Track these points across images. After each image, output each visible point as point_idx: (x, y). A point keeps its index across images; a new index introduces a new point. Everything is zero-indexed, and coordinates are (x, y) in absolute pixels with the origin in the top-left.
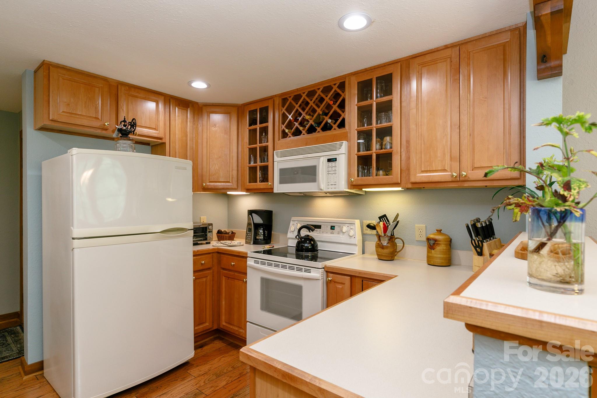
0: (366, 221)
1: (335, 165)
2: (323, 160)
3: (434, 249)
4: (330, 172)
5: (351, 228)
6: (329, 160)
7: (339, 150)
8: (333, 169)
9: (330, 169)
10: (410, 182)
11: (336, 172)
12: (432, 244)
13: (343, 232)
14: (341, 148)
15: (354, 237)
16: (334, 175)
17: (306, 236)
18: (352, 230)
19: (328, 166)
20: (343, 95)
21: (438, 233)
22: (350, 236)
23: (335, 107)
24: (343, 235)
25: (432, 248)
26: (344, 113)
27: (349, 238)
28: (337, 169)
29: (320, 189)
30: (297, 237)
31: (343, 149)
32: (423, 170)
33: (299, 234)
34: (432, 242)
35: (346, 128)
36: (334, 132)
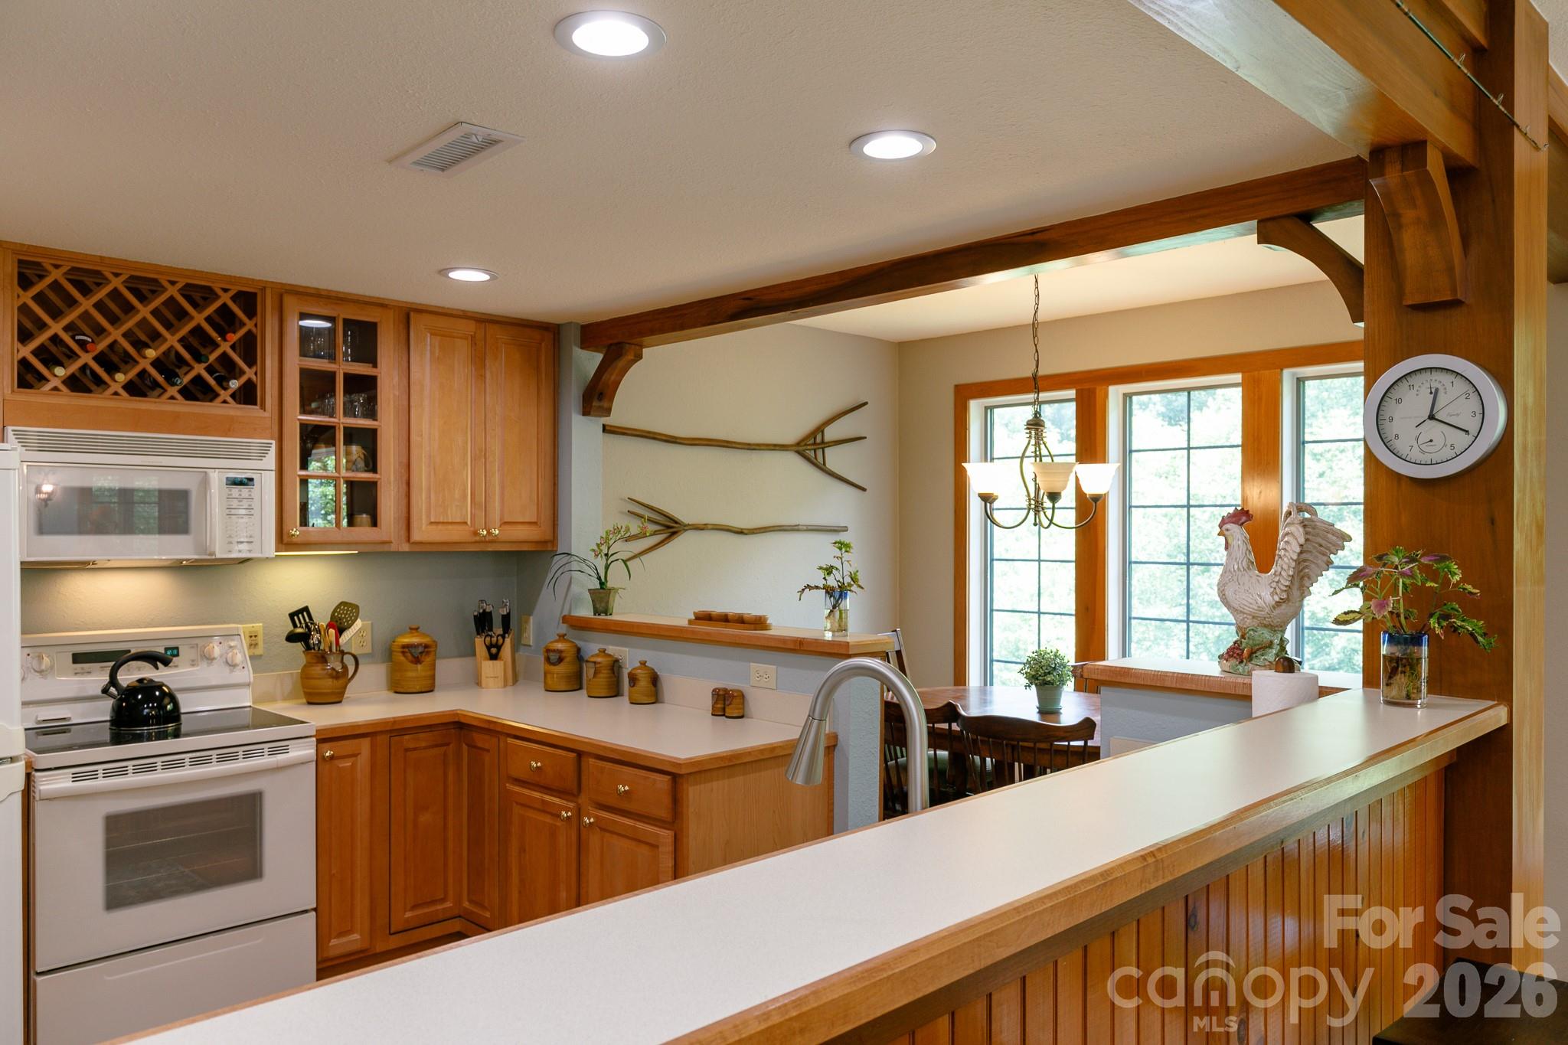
0: (251, 625)
1: (250, 495)
2: (217, 479)
3: (420, 664)
4: (233, 512)
5: (231, 647)
6: (231, 481)
7: (261, 460)
8: (245, 503)
9: (235, 503)
10: (412, 540)
11: (253, 512)
12: (418, 654)
13: (210, 659)
14: (265, 457)
15: (243, 668)
16: (246, 519)
17: (137, 684)
18: (235, 651)
19: (229, 495)
20: (249, 325)
21: (412, 633)
22: (233, 666)
23: (225, 347)
24: (208, 666)
25: (417, 660)
26: (254, 369)
27: (228, 671)
28: (256, 504)
29: (208, 552)
30: (112, 690)
31: (270, 460)
32: (432, 520)
33: (113, 681)
34: (420, 649)
35: (263, 407)
36: (223, 409)
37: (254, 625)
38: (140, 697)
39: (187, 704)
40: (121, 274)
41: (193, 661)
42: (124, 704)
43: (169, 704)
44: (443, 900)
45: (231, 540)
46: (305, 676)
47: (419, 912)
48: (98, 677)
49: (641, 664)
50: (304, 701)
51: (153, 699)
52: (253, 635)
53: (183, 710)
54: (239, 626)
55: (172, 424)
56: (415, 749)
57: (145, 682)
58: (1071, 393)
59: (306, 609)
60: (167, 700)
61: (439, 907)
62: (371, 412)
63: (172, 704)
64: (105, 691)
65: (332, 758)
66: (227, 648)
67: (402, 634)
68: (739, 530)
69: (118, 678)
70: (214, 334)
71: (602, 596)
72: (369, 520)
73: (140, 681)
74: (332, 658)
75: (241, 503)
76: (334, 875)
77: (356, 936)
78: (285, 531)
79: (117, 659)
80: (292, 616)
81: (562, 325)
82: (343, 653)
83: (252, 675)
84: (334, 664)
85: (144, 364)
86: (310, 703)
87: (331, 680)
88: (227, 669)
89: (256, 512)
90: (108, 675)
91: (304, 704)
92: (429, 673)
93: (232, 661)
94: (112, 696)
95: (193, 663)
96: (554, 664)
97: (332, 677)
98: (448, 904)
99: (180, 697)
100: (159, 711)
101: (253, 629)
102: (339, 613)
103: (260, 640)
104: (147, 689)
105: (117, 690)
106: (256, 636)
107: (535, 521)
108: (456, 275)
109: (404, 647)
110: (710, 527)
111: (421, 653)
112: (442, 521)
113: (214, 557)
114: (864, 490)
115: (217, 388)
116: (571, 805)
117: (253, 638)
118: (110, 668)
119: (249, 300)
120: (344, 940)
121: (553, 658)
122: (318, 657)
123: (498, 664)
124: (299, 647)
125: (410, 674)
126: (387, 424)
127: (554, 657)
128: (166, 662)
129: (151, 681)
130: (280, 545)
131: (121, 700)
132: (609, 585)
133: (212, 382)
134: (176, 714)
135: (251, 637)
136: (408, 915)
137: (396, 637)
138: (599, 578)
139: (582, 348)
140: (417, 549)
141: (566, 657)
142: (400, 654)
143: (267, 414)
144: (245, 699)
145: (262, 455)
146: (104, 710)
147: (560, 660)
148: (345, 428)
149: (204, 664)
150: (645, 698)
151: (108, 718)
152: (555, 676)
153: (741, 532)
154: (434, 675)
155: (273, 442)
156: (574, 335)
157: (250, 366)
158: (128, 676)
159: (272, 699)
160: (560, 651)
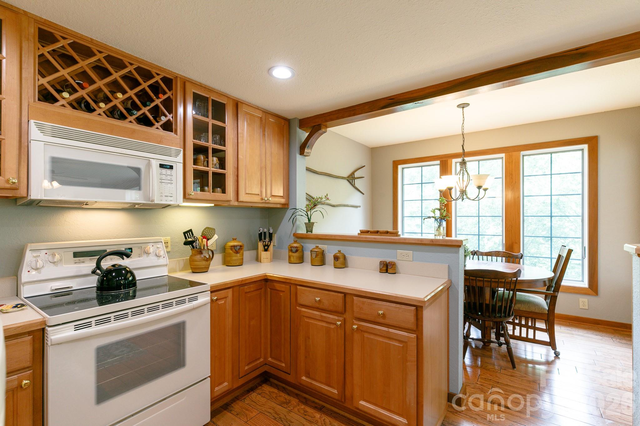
0: (165, 238)
2: (155, 164)
3: (238, 254)
4: (163, 181)
5: (158, 248)
6: (162, 166)
7: (176, 157)
8: (169, 177)
9: (164, 177)
10: (239, 201)
11: (172, 182)
12: (237, 250)
13: (148, 253)
14: (178, 156)
15: (164, 257)
16: (169, 185)
17: (112, 268)
18: (160, 249)
19: (161, 172)
20: (169, 94)
21: (233, 241)
22: (158, 256)
23: (158, 102)
24: (147, 257)
25: (237, 252)
26: (171, 115)
27: (157, 259)
28: (174, 178)
29: (151, 200)
30: (98, 271)
31: (180, 158)
32: (247, 193)
33: (98, 266)
34: (238, 248)
35: (176, 133)
36: (156, 131)
37: (167, 238)
38: (114, 274)
39: (139, 275)
40: (103, 52)
41: (139, 255)
42: (105, 278)
43: (130, 277)
44: (259, 359)
45: (162, 194)
46: (191, 260)
47: (251, 366)
48: (89, 265)
49: (339, 252)
50: (191, 271)
51: (122, 275)
52: (166, 242)
53: (137, 279)
54: (162, 238)
55: (132, 134)
56: (249, 292)
57: (116, 266)
58: (438, 162)
59: (191, 230)
60: (129, 275)
61: (258, 362)
62: (223, 143)
63: (132, 277)
64: (94, 272)
65: (217, 300)
66: (156, 248)
67: (230, 241)
69: (101, 264)
70: (152, 94)
71: (309, 226)
72: (221, 191)
73: (114, 266)
74: (204, 252)
75: (167, 177)
76: (216, 356)
77: (226, 384)
78: (187, 193)
79: (101, 255)
80: (185, 233)
81: (291, 119)
82: (208, 249)
83: (168, 260)
84: (206, 254)
85: (115, 102)
86: (193, 272)
87: (205, 262)
88: (156, 258)
89: (174, 182)
90: (96, 263)
91: (190, 273)
92: (242, 257)
93: (159, 255)
94: (98, 274)
95: (140, 256)
96: (294, 253)
97: (204, 260)
98: (262, 360)
99: (135, 272)
100: (125, 281)
101: (166, 240)
102: (205, 232)
103: (169, 244)
104: (118, 270)
105: (101, 271)
106: (167, 243)
107: (282, 195)
109: (232, 246)
110: (325, 203)
111: (239, 249)
112: (250, 193)
113: (153, 203)
114: (363, 194)
115: (153, 121)
116: (341, 319)
117: (166, 243)
118: (96, 260)
119: (168, 82)
120: (221, 387)
121: (292, 250)
122: (198, 251)
123: (268, 253)
124: (189, 247)
125: (234, 258)
126: (229, 149)
127: (294, 250)
128: (128, 256)
129: (120, 265)
130: (184, 199)
131: (103, 276)
132: (312, 221)
133: (151, 117)
134: (134, 282)
135: (165, 243)
136: (246, 368)
137: (227, 242)
138: (308, 218)
139: (300, 128)
140: (241, 204)
141: (299, 250)
142: (230, 250)
143: (178, 137)
144: (164, 272)
145: (177, 155)
146: (93, 281)
147: (297, 251)
148: (212, 148)
149: (146, 255)
150: (342, 265)
151: (95, 285)
152: (295, 257)
153: (333, 206)
154: (243, 258)
155: (182, 150)
156: (297, 123)
157: (170, 114)
158: (107, 264)
159: (175, 271)
160: (296, 247)
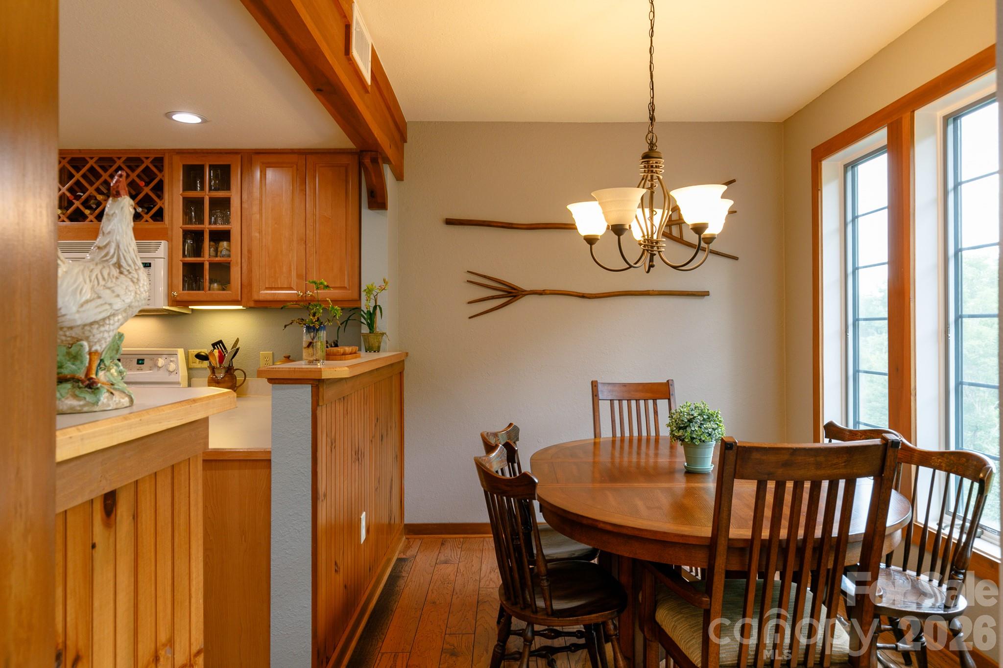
0: (193, 350)
1: (152, 272)
5: (171, 361)
15: (176, 373)
20: (160, 176)
22: (170, 372)
23: (147, 190)
24: (158, 371)
32: (267, 286)
35: (165, 222)
41: (151, 367)
62: (227, 221)
66: (169, 361)
68: (581, 295)
74: (216, 371)
108: (178, 117)
110: (548, 292)
112: (274, 287)
114: (736, 258)
126: (236, 227)
140: (258, 305)
148: (210, 231)
149: (156, 369)
153: (583, 296)
155: (164, 241)
